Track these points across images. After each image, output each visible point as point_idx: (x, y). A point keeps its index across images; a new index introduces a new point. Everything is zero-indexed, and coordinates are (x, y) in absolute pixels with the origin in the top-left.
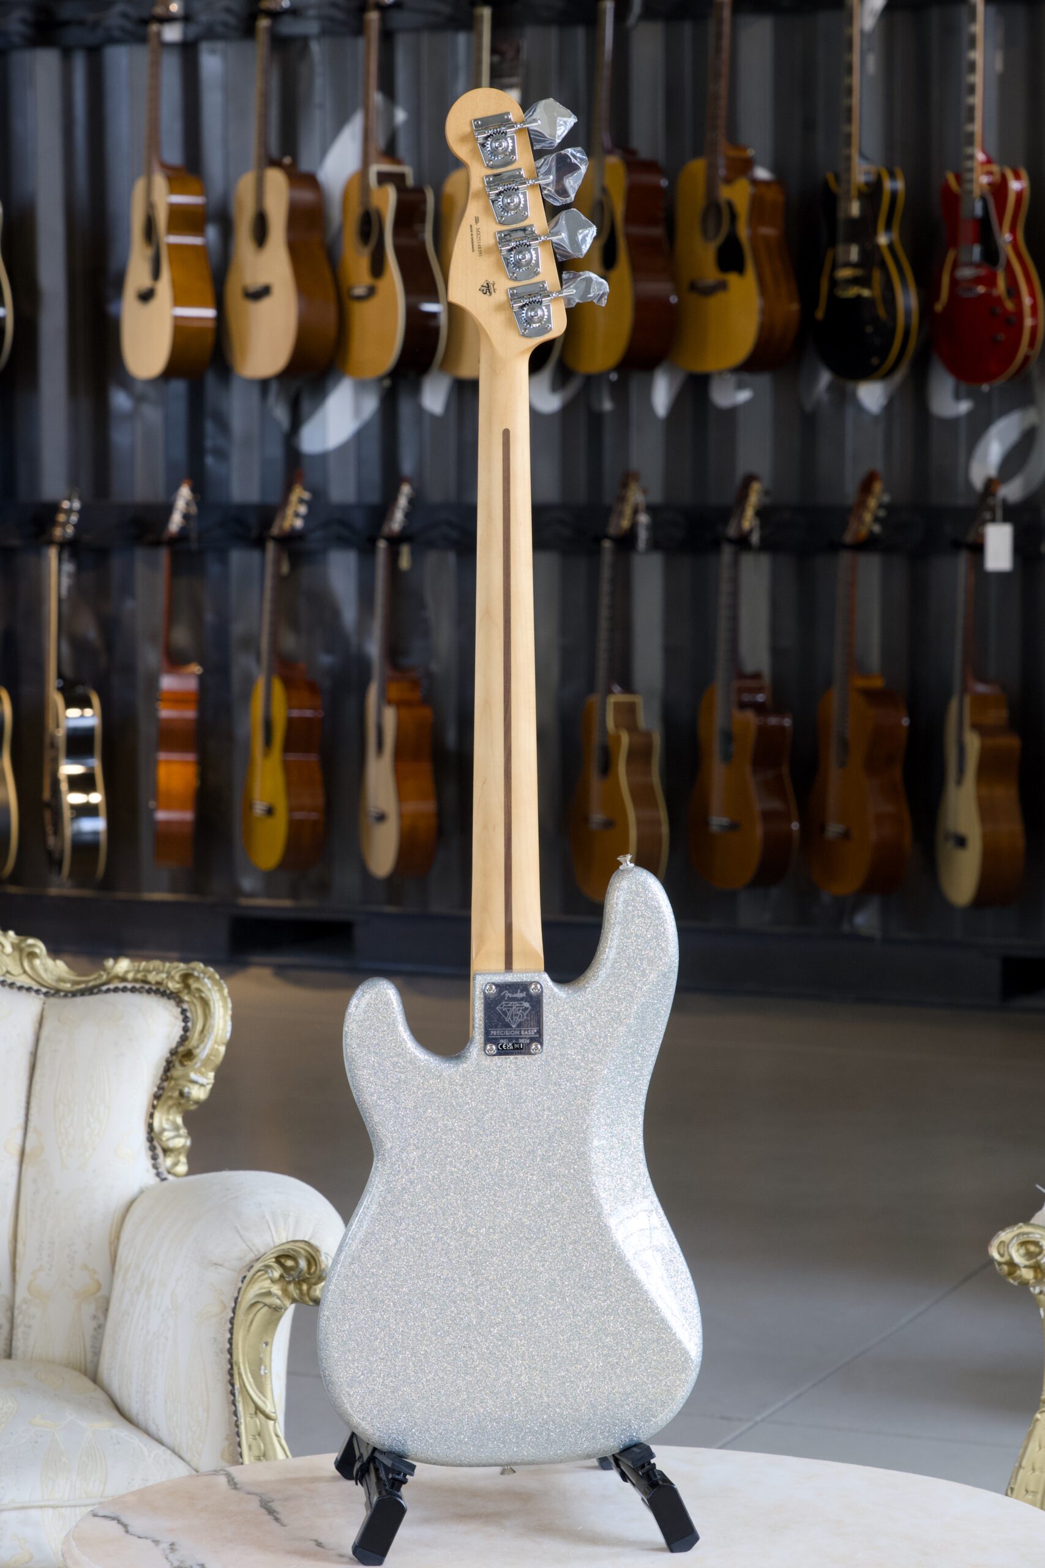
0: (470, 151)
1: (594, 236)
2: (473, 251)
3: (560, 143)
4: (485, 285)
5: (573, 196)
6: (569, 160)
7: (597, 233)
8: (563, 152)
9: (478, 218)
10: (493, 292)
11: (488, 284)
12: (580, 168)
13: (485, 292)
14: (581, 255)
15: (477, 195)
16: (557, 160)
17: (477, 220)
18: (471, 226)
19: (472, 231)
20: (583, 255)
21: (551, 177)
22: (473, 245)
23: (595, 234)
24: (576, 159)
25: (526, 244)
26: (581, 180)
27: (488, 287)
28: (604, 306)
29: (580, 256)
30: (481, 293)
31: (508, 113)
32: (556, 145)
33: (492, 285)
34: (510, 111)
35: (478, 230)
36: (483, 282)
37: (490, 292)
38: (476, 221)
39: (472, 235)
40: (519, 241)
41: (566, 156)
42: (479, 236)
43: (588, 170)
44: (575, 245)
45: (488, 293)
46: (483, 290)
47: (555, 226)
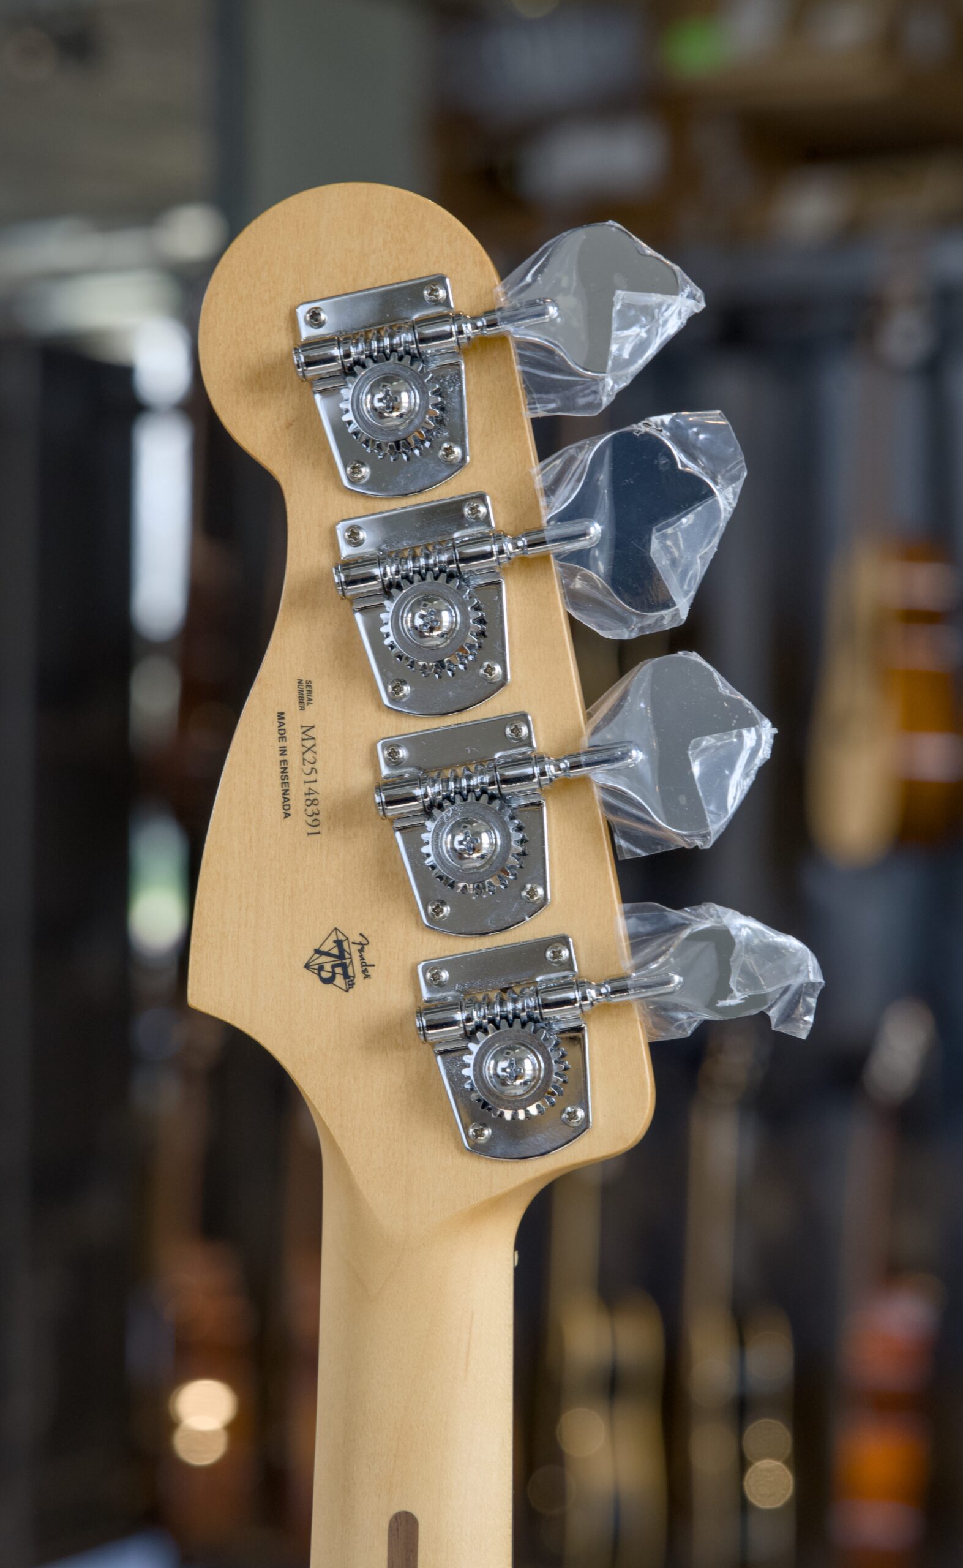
0: (289, 425)
1: (758, 762)
2: (287, 815)
3: (622, 395)
4: (330, 945)
5: (683, 606)
6: (663, 461)
7: (774, 748)
8: (640, 428)
9: (309, 684)
10: (359, 976)
11: (339, 943)
12: (710, 493)
13: (325, 975)
14: (704, 837)
15: (310, 595)
16: (615, 460)
17: (305, 694)
18: (281, 716)
19: (282, 737)
20: (712, 840)
21: (595, 529)
22: (285, 792)
23: (765, 753)
24: (693, 458)
25: (484, 791)
26: (716, 541)
27: (341, 956)
28: (803, 1035)
29: (699, 843)
30: (312, 978)
31: (440, 280)
32: (606, 401)
33: (355, 949)
34: (445, 272)
35: (307, 731)
36: (319, 936)
37: (346, 975)
38: (301, 699)
39: (283, 751)
40: (456, 779)
41: (653, 446)
42: (309, 756)
43: (745, 498)
44: (683, 800)
45: (339, 980)
46: (321, 968)
47: (608, 719)
